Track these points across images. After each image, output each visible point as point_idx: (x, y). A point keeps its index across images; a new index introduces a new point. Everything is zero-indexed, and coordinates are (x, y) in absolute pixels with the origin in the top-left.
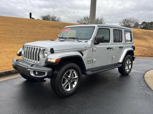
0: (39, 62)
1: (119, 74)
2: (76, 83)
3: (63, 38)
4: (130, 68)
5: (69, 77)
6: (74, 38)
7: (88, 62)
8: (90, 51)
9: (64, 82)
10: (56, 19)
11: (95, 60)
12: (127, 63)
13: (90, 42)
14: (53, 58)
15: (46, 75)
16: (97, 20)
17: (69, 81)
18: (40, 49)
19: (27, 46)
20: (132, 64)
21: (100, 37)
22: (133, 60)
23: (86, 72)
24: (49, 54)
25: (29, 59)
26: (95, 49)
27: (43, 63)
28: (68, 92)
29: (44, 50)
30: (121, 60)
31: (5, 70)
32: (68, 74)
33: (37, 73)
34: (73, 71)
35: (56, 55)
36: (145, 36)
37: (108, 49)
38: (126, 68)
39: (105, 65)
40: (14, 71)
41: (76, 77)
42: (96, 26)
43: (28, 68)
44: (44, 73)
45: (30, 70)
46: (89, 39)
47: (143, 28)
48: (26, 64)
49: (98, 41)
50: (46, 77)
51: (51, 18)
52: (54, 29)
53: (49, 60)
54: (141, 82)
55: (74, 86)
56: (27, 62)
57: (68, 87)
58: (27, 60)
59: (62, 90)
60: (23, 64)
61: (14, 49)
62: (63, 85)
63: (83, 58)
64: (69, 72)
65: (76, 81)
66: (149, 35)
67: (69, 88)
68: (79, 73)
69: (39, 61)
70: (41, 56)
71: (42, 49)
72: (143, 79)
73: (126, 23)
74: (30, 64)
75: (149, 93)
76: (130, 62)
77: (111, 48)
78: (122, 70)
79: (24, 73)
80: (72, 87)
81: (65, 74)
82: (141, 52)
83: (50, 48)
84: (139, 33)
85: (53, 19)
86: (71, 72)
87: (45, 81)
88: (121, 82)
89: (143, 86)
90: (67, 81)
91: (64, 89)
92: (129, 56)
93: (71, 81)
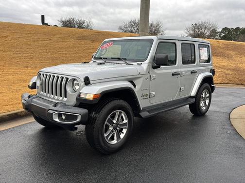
0: (65, 99)
1: (190, 115)
2: (125, 131)
3: (101, 58)
4: (207, 104)
5: (115, 122)
6: (119, 59)
7: (143, 98)
8: (147, 79)
9: (107, 130)
10: (85, 25)
11: (154, 93)
12: (203, 96)
13: (145, 65)
14: (90, 93)
15: (78, 120)
16: (151, 25)
17: (115, 128)
18: (67, 79)
19: (45, 74)
20: (210, 97)
21: (162, 56)
22: (212, 92)
23: (140, 114)
24: (81, 86)
25: (48, 95)
26: (154, 75)
27: (73, 101)
28: (113, 146)
29: (74, 80)
30: (193, 93)
31: (8, 111)
32: (113, 117)
33: (64, 117)
34: (120, 113)
35: (95, 87)
36: (227, 51)
37: (173, 75)
38: (201, 105)
39: (170, 100)
40: (23, 113)
41: (125, 121)
42: (154, 38)
43: (50, 109)
44: (75, 117)
45: (53, 112)
46: (143, 61)
47: (224, 38)
48: (44, 102)
49: (158, 63)
50: (78, 123)
51: (77, 23)
52: (83, 42)
53: (83, 96)
54: (226, 127)
55: (122, 136)
56: (47, 99)
57: (112, 138)
58: (46, 96)
59: (104, 143)
60: (39, 102)
61: (20, 76)
62: (106, 135)
63: (136, 90)
64: (114, 114)
65: (125, 128)
66: (235, 49)
67: (114, 139)
68: (130, 115)
69: (66, 97)
70: (69, 89)
71: (70, 78)
72: (229, 122)
73: (196, 30)
74: (51, 102)
75: (240, 144)
76: (208, 95)
77: (178, 74)
78: (195, 108)
79: (42, 116)
80: (118, 137)
81: (109, 117)
82: (222, 77)
83: (84, 77)
84: (219, 47)
85: (80, 26)
86: (117, 114)
87: (76, 129)
88: (195, 127)
89: (230, 134)
90: (111, 128)
91: (107, 141)
92: (207, 85)
93: (118, 128)
